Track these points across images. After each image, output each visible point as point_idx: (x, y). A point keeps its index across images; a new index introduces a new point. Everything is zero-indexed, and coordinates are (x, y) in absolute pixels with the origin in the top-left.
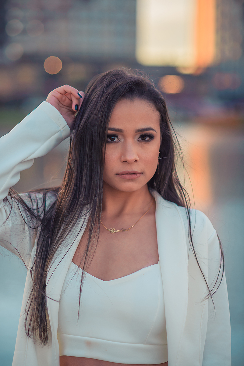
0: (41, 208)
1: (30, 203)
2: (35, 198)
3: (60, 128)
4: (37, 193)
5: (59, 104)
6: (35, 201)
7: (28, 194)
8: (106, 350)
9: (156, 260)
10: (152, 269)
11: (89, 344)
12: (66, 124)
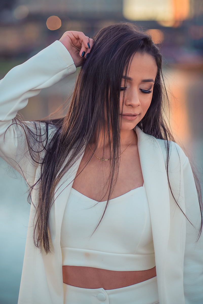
0: (44, 135)
1: (35, 130)
2: (39, 127)
3: (67, 66)
4: (40, 123)
5: (71, 44)
6: (39, 129)
7: (34, 122)
8: (102, 260)
9: (142, 183)
10: (138, 191)
11: (87, 255)
12: (74, 62)
